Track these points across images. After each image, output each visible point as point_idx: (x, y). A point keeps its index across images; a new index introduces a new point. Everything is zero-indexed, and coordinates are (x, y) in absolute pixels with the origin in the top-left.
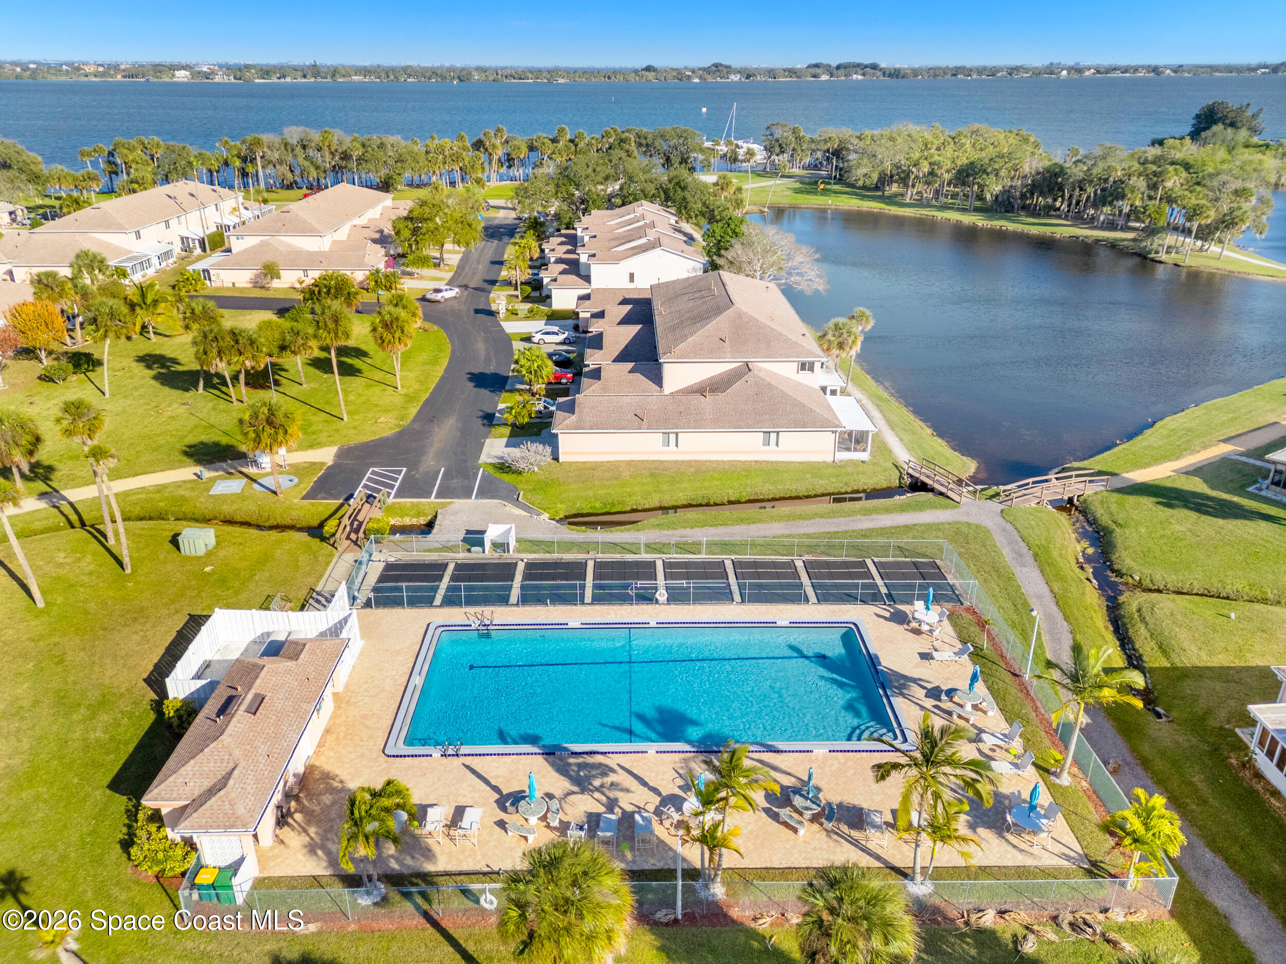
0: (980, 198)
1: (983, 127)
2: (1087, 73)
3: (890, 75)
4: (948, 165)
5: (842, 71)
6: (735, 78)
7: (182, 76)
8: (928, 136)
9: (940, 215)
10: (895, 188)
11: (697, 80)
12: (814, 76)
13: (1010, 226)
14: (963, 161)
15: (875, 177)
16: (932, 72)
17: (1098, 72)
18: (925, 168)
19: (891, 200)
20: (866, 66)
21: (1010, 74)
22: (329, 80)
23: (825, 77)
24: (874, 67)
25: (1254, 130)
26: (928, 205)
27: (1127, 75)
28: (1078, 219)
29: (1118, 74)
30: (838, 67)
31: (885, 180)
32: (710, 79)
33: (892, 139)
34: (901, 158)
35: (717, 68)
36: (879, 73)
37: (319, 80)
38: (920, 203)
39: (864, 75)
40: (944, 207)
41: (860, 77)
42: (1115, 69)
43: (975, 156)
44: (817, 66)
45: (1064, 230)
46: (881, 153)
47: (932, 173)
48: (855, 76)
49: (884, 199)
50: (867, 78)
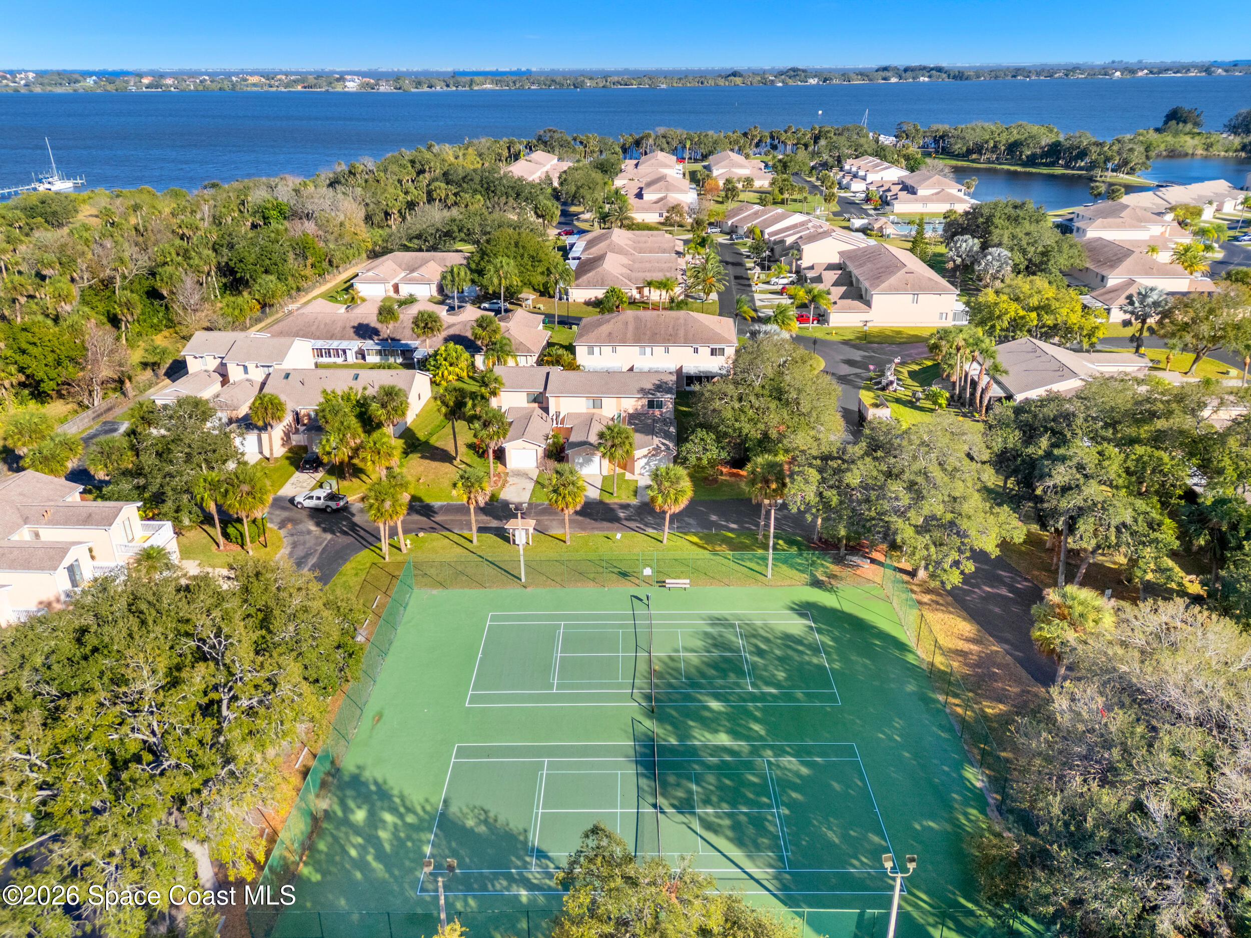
0: (1020, 159)
1: (1024, 123)
2: (1140, 74)
3: (955, 77)
4: (1004, 142)
5: (909, 74)
6: (813, 81)
7: (352, 86)
8: (994, 128)
9: (999, 167)
10: (974, 156)
11: (780, 84)
12: (885, 79)
13: (1034, 170)
14: (1012, 140)
15: (965, 149)
16: (993, 74)
17: (1151, 72)
18: (991, 144)
19: (973, 161)
20: (932, 69)
21: (1067, 75)
22: (467, 88)
23: (894, 80)
24: (939, 70)
25: (1196, 124)
26: (993, 163)
27: (1179, 75)
28: (1067, 166)
29: (1170, 74)
30: (906, 70)
31: (969, 152)
32: (791, 82)
33: (974, 129)
34: (978, 140)
35: (794, 73)
36: (944, 76)
37: (460, 88)
38: (989, 161)
39: (930, 77)
40: (1000, 164)
41: (926, 79)
42: (1167, 70)
43: (1017, 137)
44: (885, 69)
45: (1059, 171)
46: (967, 136)
47: (995, 146)
48: (922, 79)
49: (968, 161)
50: (934, 79)
